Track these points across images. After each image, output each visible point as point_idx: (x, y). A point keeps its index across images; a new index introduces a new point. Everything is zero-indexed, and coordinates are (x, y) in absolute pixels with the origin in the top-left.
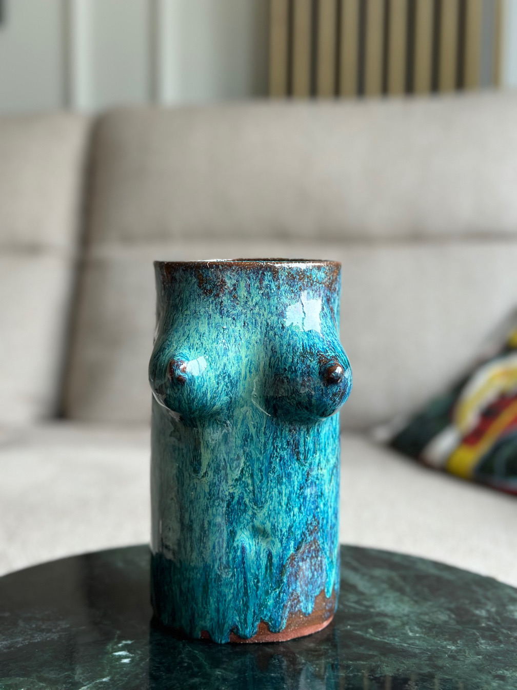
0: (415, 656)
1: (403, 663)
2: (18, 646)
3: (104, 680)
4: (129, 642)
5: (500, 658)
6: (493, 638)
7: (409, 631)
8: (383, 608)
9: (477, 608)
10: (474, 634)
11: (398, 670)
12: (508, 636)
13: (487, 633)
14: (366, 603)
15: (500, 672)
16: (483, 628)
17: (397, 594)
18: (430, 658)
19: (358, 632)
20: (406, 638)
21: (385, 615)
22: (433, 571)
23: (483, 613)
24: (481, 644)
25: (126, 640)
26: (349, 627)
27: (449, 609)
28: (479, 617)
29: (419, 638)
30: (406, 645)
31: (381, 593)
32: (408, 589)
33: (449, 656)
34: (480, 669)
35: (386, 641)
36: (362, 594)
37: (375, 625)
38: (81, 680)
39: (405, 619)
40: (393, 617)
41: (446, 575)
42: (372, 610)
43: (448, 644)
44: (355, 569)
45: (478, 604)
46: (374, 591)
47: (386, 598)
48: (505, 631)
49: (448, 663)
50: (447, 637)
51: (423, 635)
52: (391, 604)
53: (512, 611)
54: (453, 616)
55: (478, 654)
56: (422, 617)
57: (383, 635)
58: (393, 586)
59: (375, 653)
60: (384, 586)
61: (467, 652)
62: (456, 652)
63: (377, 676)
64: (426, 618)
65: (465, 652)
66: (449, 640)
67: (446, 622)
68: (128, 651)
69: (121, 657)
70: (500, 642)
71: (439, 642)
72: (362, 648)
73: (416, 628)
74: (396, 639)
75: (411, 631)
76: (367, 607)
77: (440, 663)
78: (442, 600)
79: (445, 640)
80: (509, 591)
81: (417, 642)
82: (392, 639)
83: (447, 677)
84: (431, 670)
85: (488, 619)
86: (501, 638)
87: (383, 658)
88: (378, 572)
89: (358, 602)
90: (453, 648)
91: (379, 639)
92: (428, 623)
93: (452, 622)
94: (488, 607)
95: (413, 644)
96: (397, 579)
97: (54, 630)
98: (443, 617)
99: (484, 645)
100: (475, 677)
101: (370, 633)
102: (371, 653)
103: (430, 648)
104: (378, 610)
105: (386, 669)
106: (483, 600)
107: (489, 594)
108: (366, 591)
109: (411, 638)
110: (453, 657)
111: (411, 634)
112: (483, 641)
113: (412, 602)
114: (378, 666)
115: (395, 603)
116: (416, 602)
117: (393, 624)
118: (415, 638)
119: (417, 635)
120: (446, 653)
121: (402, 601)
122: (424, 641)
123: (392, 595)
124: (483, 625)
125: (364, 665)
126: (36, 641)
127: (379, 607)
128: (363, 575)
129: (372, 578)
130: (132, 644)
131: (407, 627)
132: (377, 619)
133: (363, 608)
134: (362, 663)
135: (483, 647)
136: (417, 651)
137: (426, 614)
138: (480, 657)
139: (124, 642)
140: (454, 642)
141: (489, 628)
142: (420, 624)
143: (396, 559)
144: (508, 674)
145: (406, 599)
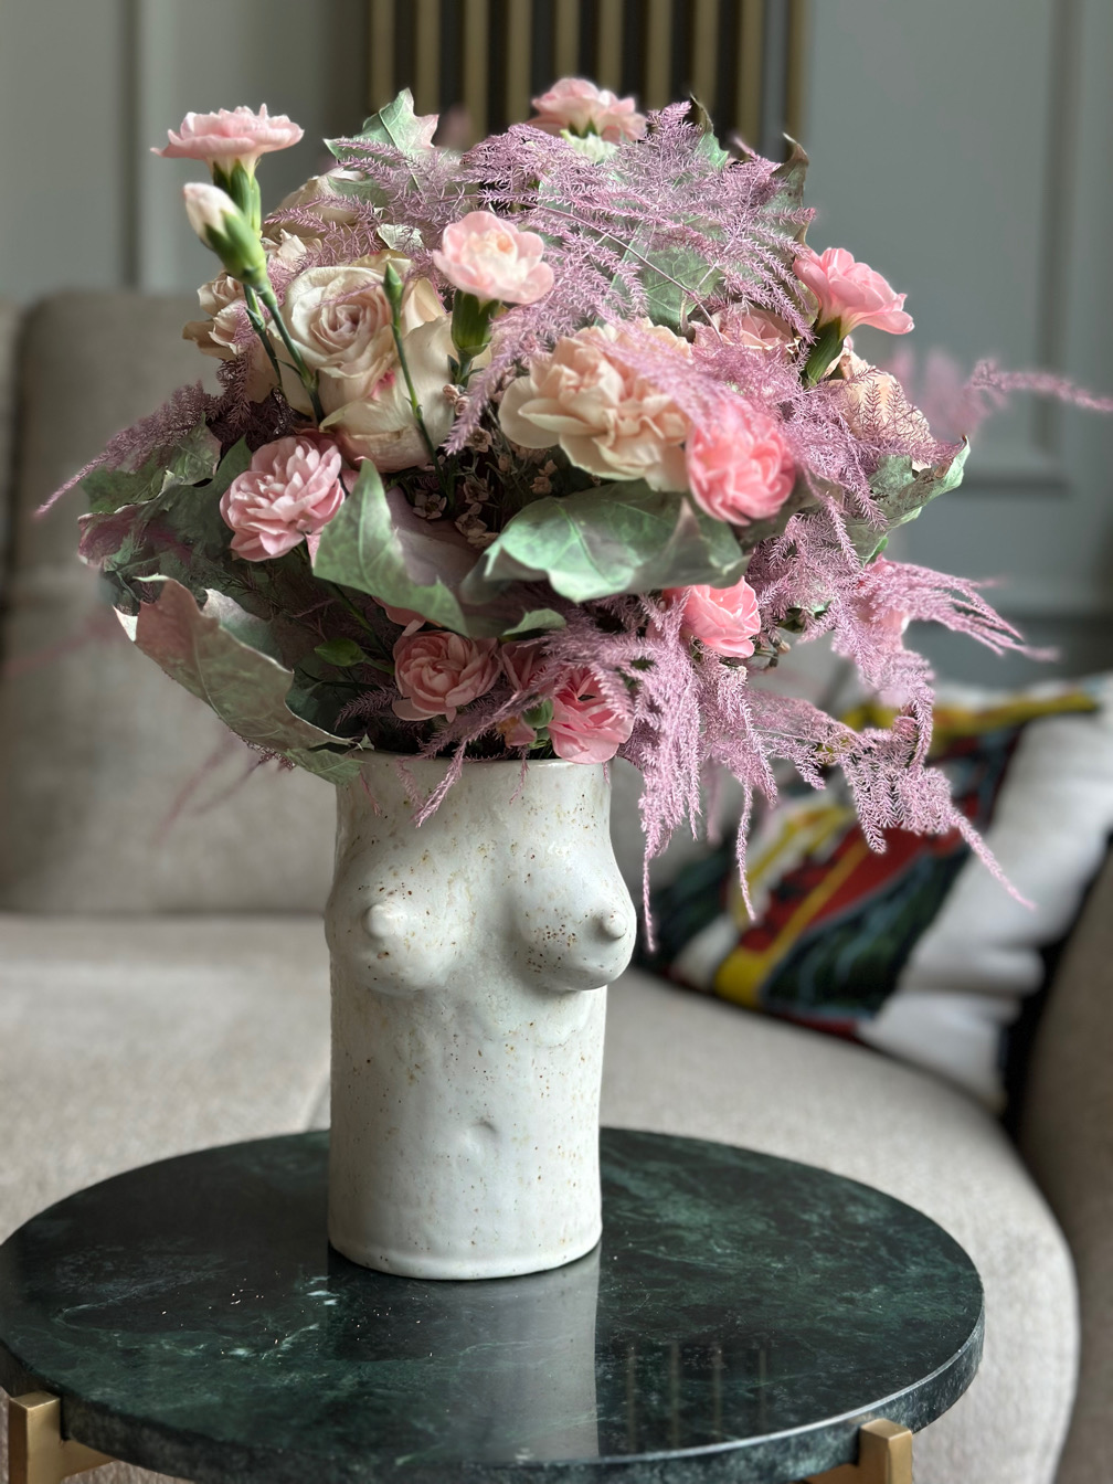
0: (729, 1278)
1: (714, 1288)
2: (164, 1290)
3: (311, 1328)
4: (324, 1279)
5: (845, 1276)
6: (832, 1251)
7: (715, 1247)
8: (672, 1217)
9: (804, 1212)
10: (806, 1247)
11: (711, 1297)
12: (852, 1248)
13: (824, 1245)
14: (647, 1211)
15: (846, 1294)
16: (816, 1238)
17: (688, 1197)
18: (750, 1281)
19: (646, 1252)
20: (712, 1256)
21: (677, 1226)
22: (733, 1161)
23: (815, 1218)
24: (818, 1259)
25: (317, 1275)
26: (630, 1245)
27: (764, 1214)
28: (808, 1223)
29: (731, 1255)
30: (715, 1265)
31: (665, 1196)
32: (702, 1189)
33: (777, 1277)
34: (819, 1290)
35: (687, 1261)
36: (635, 1198)
37: (666, 1241)
38: (279, 1330)
39: (707, 1230)
40: (690, 1229)
41: (753, 1166)
42: (658, 1221)
43: (772, 1261)
44: (621, 1165)
45: (805, 1206)
46: (655, 1193)
47: (675, 1202)
48: (848, 1242)
49: (776, 1286)
50: (769, 1252)
51: (735, 1251)
52: (683, 1211)
53: (853, 1214)
54: (773, 1224)
55: (814, 1271)
56: (730, 1227)
57: (680, 1253)
58: (680, 1186)
59: (675, 1277)
60: (668, 1186)
61: (799, 1270)
62: (785, 1270)
63: (685, 1305)
64: (736, 1227)
65: (795, 1269)
66: (773, 1255)
67: (763, 1233)
68: (329, 1290)
69: (321, 1299)
70: (842, 1256)
71: (759, 1259)
72: (656, 1272)
73: (724, 1242)
74: (701, 1258)
75: (719, 1247)
76: (648, 1216)
77: (765, 1285)
78: (755, 1202)
79: (768, 1256)
80: (845, 1186)
81: (730, 1260)
82: (693, 1258)
83: (778, 1303)
84: (753, 1295)
85: (822, 1226)
86: (843, 1250)
87: (687, 1283)
88: (653, 1166)
89: (632, 1211)
90: (780, 1266)
91: (675, 1259)
92: (740, 1234)
93: (772, 1231)
94: (820, 1210)
95: (724, 1263)
96: (683, 1175)
97: (204, 1267)
98: (760, 1226)
99: (820, 1260)
100: (815, 1302)
101: (662, 1252)
102: (668, 1277)
103: (748, 1267)
104: (666, 1220)
105: (694, 1296)
106: (812, 1201)
107: (819, 1191)
108: (643, 1195)
109: (719, 1255)
110: (780, 1278)
111: (719, 1250)
112: (819, 1256)
113: (711, 1208)
114: (683, 1294)
115: (688, 1208)
116: (718, 1207)
117: (693, 1238)
118: (726, 1255)
119: (728, 1251)
120: (770, 1272)
121: (697, 1206)
122: (739, 1258)
123: (682, 1198)
124: (817, 1234)
125: (662, 1293)
126: (186, 1283)
127: (667, 1216)
128: (633, 1171)
129: (647, 1174)
130: (329, 1280)
131: (712, 1241)
132: (669, 1232)
133: (644, 1219)
134: (660, 1290)
135: (820, 1262)
136: (732, 1272)
137: (734, 1223)
138: (817, 1276)
139: (317, 1279)
140: (781, 1260)
141: (825, 1238)
142: (730, 1236)
143: (677, 1146)
144: (856, 1295)
145: (702, 1202)
